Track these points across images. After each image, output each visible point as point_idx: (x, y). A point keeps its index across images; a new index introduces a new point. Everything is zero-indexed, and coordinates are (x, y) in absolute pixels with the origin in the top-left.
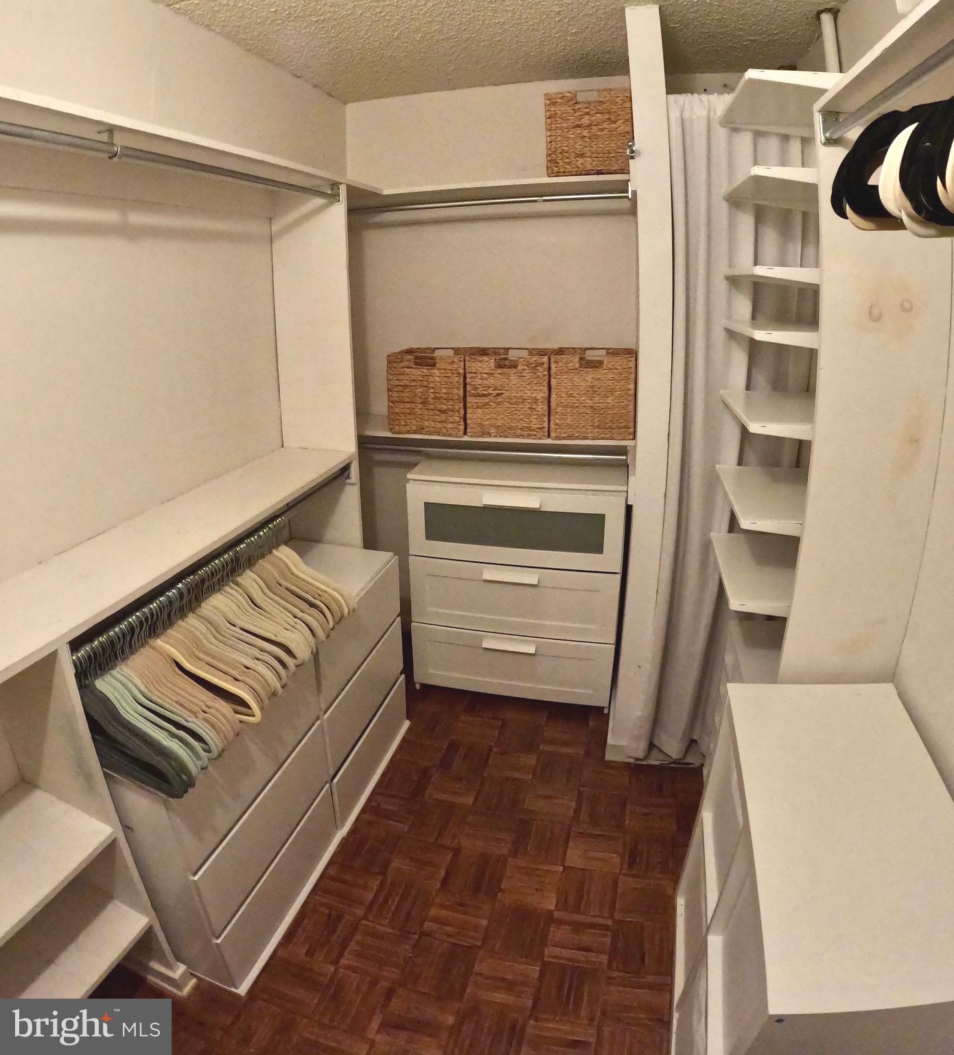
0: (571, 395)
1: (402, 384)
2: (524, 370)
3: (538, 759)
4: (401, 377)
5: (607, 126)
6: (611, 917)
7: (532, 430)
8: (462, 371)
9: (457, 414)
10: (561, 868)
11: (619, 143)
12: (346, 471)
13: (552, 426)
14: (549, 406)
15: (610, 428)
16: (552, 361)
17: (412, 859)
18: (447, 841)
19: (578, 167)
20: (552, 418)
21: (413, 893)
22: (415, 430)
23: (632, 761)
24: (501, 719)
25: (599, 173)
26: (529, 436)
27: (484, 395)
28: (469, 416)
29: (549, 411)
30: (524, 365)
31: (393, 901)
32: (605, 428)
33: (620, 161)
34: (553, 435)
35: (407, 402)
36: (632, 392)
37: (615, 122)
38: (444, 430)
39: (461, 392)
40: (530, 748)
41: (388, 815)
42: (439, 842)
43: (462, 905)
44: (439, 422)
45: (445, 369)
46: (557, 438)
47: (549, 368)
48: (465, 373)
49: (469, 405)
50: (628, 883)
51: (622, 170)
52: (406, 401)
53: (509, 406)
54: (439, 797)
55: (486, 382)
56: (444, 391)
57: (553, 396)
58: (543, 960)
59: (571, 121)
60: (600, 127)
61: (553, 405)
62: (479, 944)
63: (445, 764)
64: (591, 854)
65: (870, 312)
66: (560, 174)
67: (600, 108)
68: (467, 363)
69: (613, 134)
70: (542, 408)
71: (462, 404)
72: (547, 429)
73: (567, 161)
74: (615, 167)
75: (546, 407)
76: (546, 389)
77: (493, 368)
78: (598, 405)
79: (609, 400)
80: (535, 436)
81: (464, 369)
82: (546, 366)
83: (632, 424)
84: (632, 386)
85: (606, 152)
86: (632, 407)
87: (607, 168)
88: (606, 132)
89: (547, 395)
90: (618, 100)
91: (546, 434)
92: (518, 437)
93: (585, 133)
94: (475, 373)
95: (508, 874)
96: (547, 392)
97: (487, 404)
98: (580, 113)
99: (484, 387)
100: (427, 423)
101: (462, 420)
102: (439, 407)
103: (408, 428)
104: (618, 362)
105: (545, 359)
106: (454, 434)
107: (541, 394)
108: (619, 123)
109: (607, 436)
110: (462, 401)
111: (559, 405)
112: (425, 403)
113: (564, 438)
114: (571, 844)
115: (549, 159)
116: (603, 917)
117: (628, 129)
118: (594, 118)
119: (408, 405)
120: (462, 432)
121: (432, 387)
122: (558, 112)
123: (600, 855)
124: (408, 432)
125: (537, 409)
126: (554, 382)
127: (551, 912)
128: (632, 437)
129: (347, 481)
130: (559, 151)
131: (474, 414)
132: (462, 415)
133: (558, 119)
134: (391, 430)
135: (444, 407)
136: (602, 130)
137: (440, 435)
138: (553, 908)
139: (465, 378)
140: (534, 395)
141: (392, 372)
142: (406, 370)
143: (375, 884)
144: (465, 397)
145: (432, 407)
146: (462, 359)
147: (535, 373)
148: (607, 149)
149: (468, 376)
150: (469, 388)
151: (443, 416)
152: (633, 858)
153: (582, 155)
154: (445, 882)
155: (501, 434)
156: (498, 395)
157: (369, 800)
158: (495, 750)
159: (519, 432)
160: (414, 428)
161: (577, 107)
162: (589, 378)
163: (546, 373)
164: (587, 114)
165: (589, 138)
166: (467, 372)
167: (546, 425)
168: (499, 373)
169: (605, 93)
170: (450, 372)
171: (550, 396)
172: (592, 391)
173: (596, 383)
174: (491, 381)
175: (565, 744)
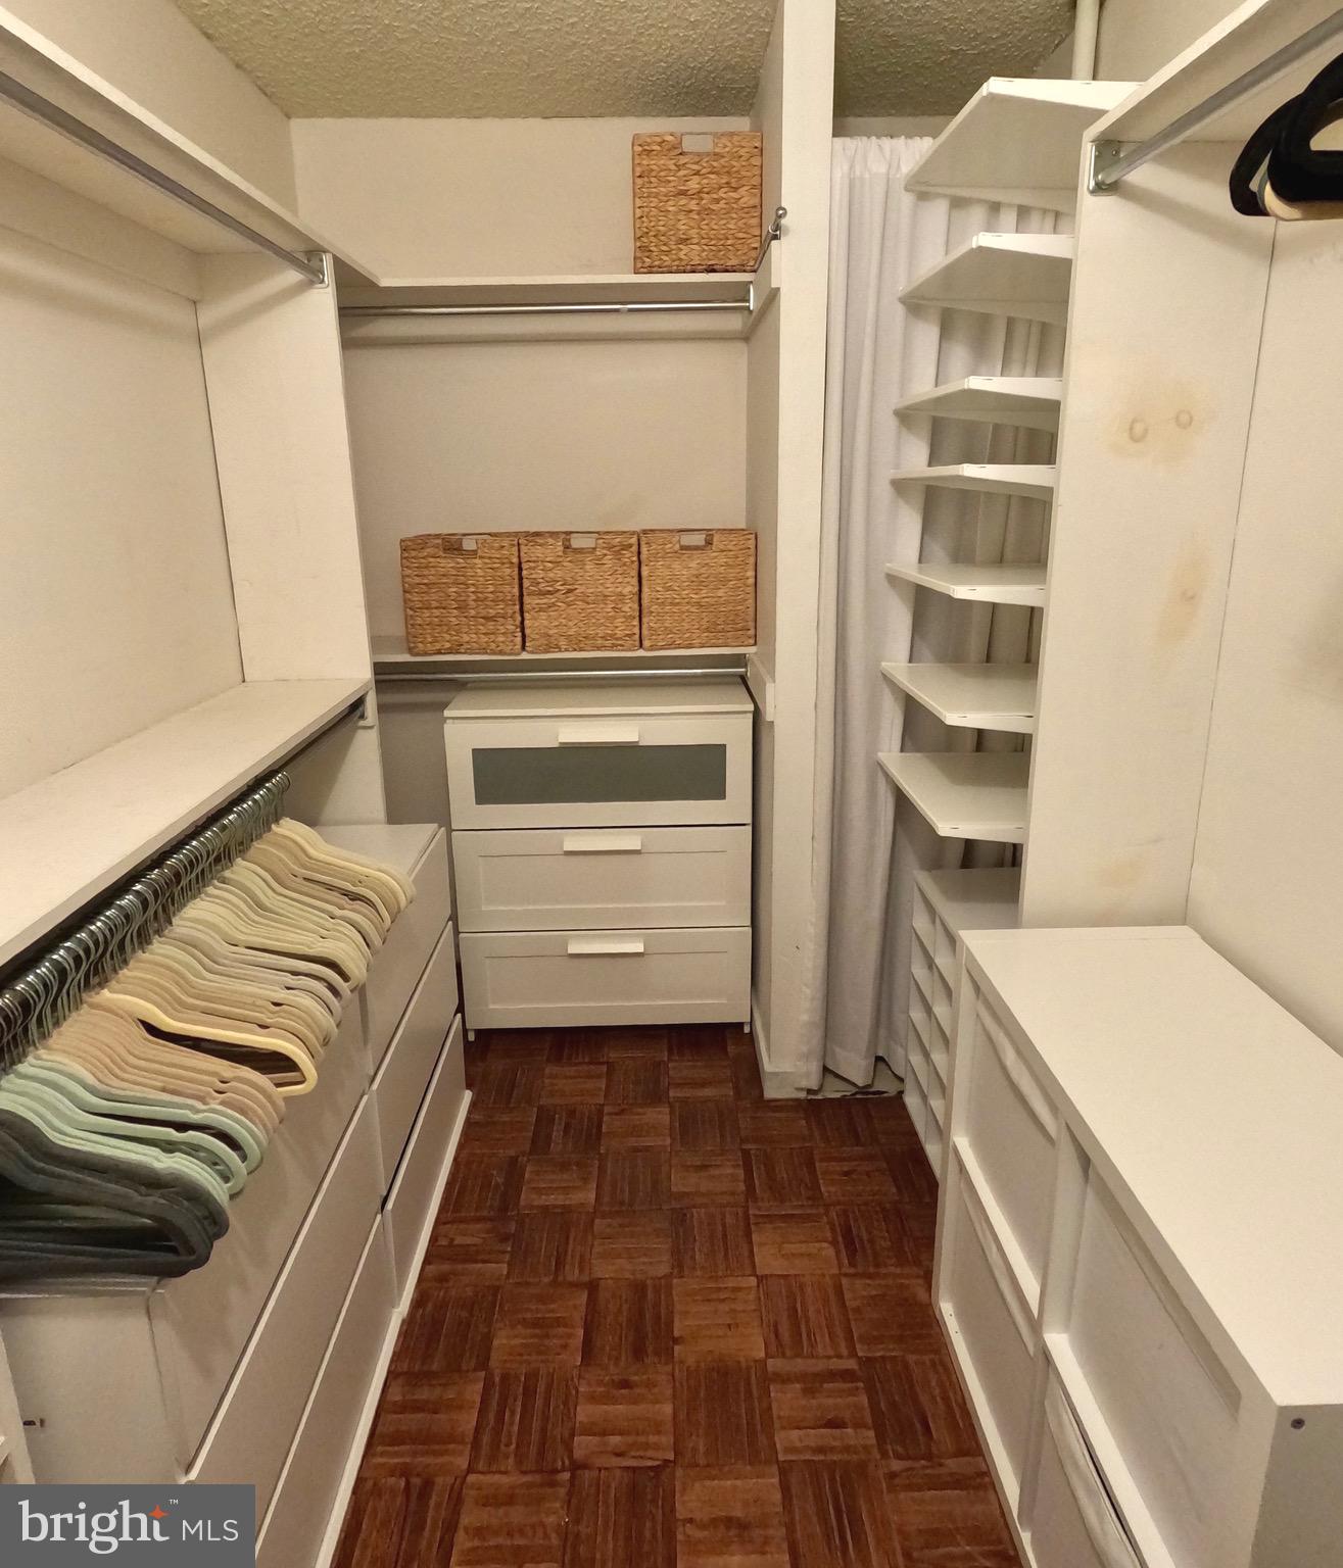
0: (669, 589)
1: (426, 581)
2: (605, 555)
3: (672, 1113)
4: (426, 572)
5: (724, 196)
6: (853, 1354)
7: (617, 639)
8: (515, 560)
9: (510, 621)
10: (753, 1281)
11: (740, 223)
12: (358, 708)
13: (645, 632)
14: (640, 605)
15: (723, 631)
16: (642, 543)
17: (524, 1323)
18: (572, 1274)
19: (680, 259)
20: (645, 620)
21: (541, 1388)
22: (449, 648)
23: (802, 1095)
24: (603, 1063)
25: (711, 270)
26: (613, 647)
27: (549, 592)
28: (526, 622)
29: (640, 611)
30: (604, 548)
31: (513, 1413)
32: (715, 633)
33: (740, 252)
34: (646, 643)
35: (436, 608)
36: (751, 581)
37: (735, 189)
38: (493, 646)
39: (516, 591)
40: (656, 1097)
41: (468, 1255)
42: (560, 1278)
43: (625, 1384)
44: (484, 634)
45: (490, 558)
46: (652, 649)
47: (639, 553)
48: (520, 563)
49: (526, 607)
50: (857, 1291)
51: (743, 265)
52: (433, 606)
53: (585, 606)
54: (542, 1202)
55: (551, 575)
56: (491, 589)
57: (645, 589)
58: (777, 1461)
59: (672, 184)
60: (715, 196)
61: (645, 602)
62: (671, 1457)
63: (539, 1144)
64: (789, 1248)
65: (1131, 429)
66: (654, 269)
67: (715, 164)
68: (522, 547)
69: (733, 208)
70: (630, 607)
71: (518, 607)
72: (637, 637)
73: (664, 248)
74: (734, 262)
75: (636, 606)
76: (635, 581)
77: (560, 554)
78: (707, 600)
79: (720, 593)
80: (622, 647)
81: (519, 557)
82: (635, 548)
83: (751, 624)
84: (751, 573)
85: (721, 237)
86: (751, 602)
87: (722, 262)
88: (722, 204)
89: (636, 589)
90: (742, 152)
91: (637, 643)
92: (599, 649)
93: (693, 205)
94: (534, 562)
95: (678, 1307)
96: (637, 584)
97: (554, 604)
98: (685, 172)
99: (547, 582)
100: (466, 638)
101: (518, 630)
102: (484, 613)
103: (438, 646)
104: (731, 541)
105: (634, 540)
106: (508, 649)
107: (630, 588)
108: (742, 191)
109: (720, 641)
110: (517, 602)
111: (652, 601)
112: (462, 607)
113: (662, 648)
114: (755, 1237)
115: (638, 244)
116: (840, 1357)
117: (756, 201)
118: (705, 181)
119: (437, 612)
120: (519, 647)
121: (473, 585)
122: (654, 167)
123: (803, 1248)
124: (439, 652)
125: (623, 609)
126: (645, 572)
127: (763, 1363)
128: (752, 641)
129: (362, 723)
130: (651, 233)
131: (536, 619)
132: (518, 623)
133: (653, 179)
134: (411, 651)
135: (492, 612)
136: (717, 201)
137: (486, 653)
138: (762, 1354)
139: (520, 569)
140: (619, 590)
141: (408, 564)
142: (431, 560)
143: (474, 1391)
144: (521, 596)
145: (473, 612)
146: (516, 542)
147: (619, 559)
148: (723, 232)
149: (524, 566)
150: (526, 583)
151: (491, 625)
152: (849, 1243)
153: (685, 241)
154: (588, 1350)
155: (575, 646)
156: (570, 591)
157: (433, 1239)
158: (607, 1109)
159: (600, 642)
160: (448, 645)
161: (683, 160)
162: (693, 564)
163: (635, 559)
164: (697, 173)
165: (698, 214)
166: (523, 561)
167: (637, 630)
168: (569, 561)
169: (724, 140)
170: (498, 561)
171: (640, 591)
172: (698, 581)
173: (703, 571)
174: (558, 573)
175: (703, 1084)
